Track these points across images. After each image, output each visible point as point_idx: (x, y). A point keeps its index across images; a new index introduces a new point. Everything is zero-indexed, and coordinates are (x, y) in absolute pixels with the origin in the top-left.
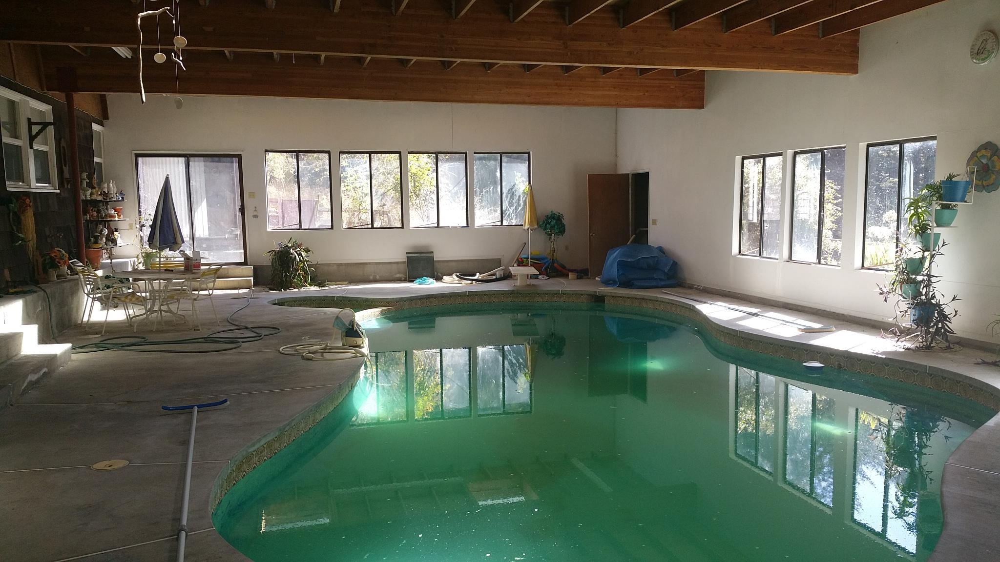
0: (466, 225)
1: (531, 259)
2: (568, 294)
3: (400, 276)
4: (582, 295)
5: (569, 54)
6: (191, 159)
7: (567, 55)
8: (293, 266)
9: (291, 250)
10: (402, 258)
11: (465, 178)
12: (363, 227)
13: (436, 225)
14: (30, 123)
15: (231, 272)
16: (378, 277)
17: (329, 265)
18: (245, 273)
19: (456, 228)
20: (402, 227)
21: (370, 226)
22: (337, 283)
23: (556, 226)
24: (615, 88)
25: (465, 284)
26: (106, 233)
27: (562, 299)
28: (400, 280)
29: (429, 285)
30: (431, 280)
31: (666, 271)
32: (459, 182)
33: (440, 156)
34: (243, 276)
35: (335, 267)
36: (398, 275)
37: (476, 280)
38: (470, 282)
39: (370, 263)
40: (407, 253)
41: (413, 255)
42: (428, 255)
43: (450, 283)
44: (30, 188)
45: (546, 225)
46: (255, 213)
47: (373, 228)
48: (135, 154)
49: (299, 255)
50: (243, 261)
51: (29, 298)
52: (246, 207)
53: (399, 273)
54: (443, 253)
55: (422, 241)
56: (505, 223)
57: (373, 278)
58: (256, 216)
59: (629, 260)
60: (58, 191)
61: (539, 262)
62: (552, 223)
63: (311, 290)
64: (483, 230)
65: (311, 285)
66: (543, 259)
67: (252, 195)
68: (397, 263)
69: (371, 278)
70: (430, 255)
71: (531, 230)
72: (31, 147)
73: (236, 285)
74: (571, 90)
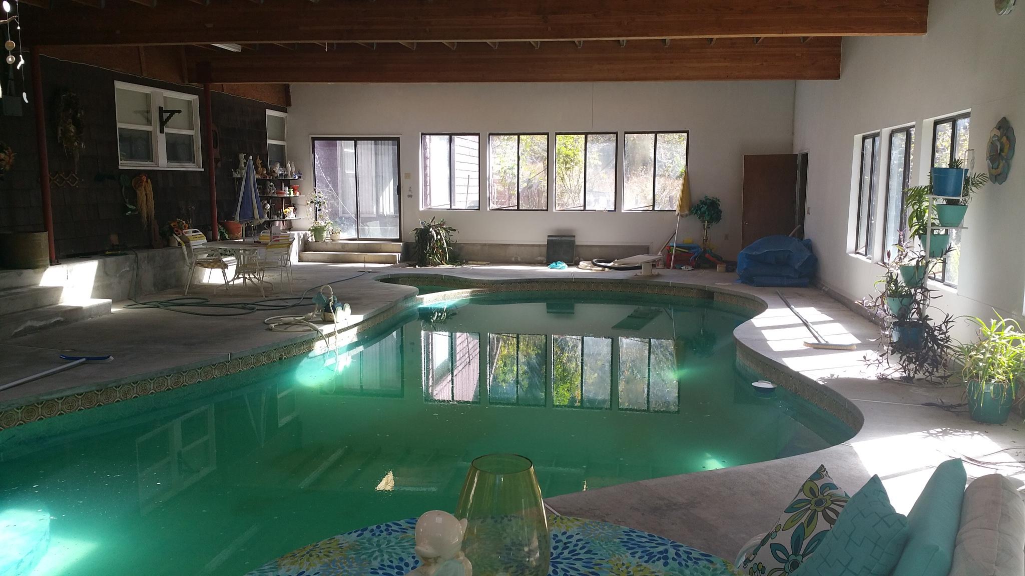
0: (613, 209)
1: (676, 247)
2: (678, 287)
3: (542, 259)
4: (692, 289)
5: (550, 28)
6: (359, 142)
7: (547, 30)
8: (430, 244)
9: (431, 230)
10: (544, 241)
11: (615, 159)
12: (510, 208)
13: (582, 208)
14: (161, 111)
15: (384, 248)
16: (519, 259)
17: (474, 244)
18: (395, 249)
19: (602, 211)
20: (547, 210)
21: (516, 208)
22: (479, 263)
23: (707, 213)
24: (725, 59)
25: (595, 270)
26: (269, 208)
27: (672, 292)
28: (541, 263)
29: (562, 269)
30: (564, 264)
31: (796, 268)
32: (609, 163)
33: (590, 137)
34: (392, 251)
35: (479, 247)
36: (539, 258)
37: (610, 268)
38: (601, 269)
39: (512, 245)
40: (548, 236)
41: (554, 238)
42: (569, 239)
43: (584, 269)
44: (158, 167)
45: (697, 210)
46: (410, 193)
47: (518, 209)
48: (312, 138)
49: (438, 234)
50: (399, 238)
51: (110, 260)
52: (402, 187)
53: (540, 256)
54: (587, 237)
55: (565, 224)
56: (656, 209)
57: (515, 260)
58: (410, 196)
59: (754, 253)
60: (203, 170)
61: (687, 251)
62: (702, 209)
63: (445, 268)
64: (632, 214)
65: (447, 264)
66: (694, 248)
67: (408, 176)
68: (539, 246)
69: (513, 259)
70: (573, 239)
71: (681, 216)
72: (162, 131)
73: (384, 259)
74: (672, 63)
